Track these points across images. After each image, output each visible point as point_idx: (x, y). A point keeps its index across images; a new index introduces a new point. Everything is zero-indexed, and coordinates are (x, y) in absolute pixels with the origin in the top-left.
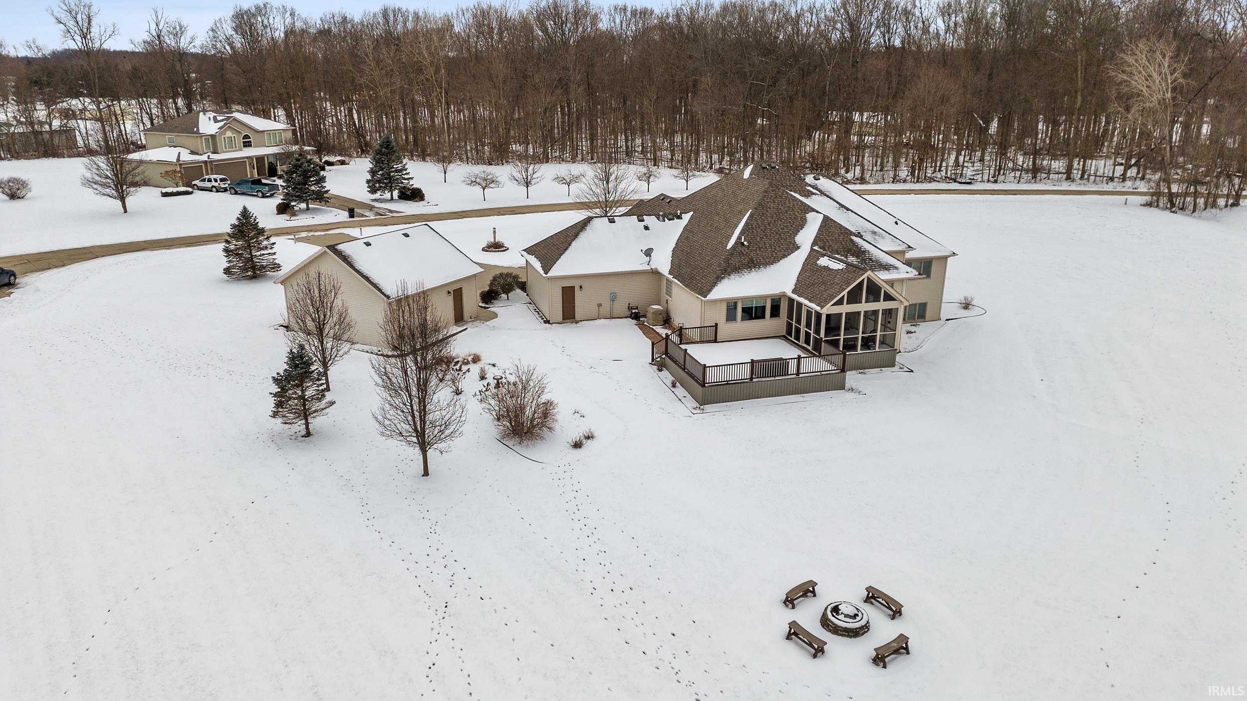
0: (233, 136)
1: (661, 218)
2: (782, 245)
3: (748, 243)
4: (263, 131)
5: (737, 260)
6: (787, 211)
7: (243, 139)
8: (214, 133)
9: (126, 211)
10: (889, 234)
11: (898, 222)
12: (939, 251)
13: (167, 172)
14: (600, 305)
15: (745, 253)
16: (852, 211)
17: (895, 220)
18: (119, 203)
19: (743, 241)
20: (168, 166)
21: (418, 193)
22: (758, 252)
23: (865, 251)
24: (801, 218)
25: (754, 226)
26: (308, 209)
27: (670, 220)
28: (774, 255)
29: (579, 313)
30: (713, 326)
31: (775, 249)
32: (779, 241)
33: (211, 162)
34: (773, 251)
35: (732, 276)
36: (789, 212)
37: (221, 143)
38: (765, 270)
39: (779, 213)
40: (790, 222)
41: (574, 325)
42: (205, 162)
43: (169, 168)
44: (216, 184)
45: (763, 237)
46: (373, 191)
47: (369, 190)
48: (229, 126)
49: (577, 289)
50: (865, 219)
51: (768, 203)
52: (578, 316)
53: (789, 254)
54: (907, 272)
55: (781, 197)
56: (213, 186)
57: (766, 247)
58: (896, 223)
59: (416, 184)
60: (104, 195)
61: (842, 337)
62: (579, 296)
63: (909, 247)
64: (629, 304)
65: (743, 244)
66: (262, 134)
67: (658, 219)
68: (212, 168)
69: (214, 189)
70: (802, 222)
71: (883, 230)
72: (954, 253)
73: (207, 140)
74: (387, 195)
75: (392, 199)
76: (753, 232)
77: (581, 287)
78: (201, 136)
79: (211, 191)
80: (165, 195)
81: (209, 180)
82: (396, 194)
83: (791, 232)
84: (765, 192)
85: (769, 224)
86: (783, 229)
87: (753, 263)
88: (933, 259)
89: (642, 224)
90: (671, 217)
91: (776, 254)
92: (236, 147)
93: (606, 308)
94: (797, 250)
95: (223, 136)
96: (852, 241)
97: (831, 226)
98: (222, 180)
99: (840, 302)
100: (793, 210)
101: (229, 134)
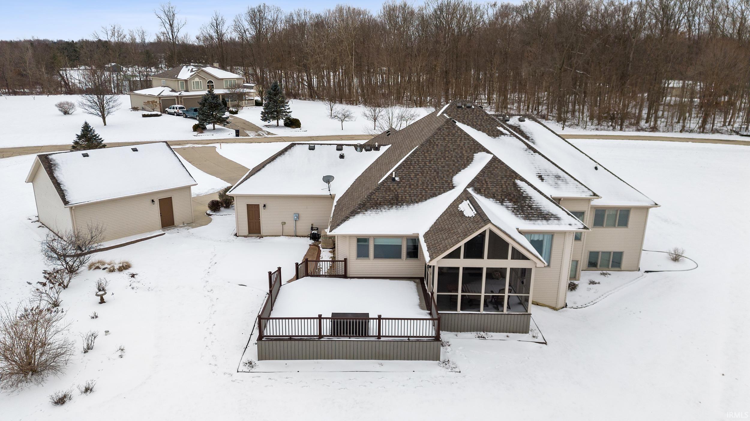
0: (199, 81)
1: (359, 149)
2: (436, 183)
3: (400, 178)
4: (222, 79)
5: (381, 195)
6: (454, 149)
7: (208, 83)
8: (186, 79)
9: (105, 125)
10: (575, 179)
11: (599, 167)
12: (638, 201)
13: (148, 102)
14: (284, 223)
15: (392, 189)
16: (540, 154)
17: (595, 165)
18: (101, 119)
19: (394, 176)
20: (151, 98)
21: (296, 122)
22: (407, 189)
23: (526, 197)
24: (468, 157)
25: (413, 162)
26: (214, 129)
27: (367, 150)
28: (423, 194)
29: (264, 229)
30: (342, 261)
31: (427, 187)
32: (435, 179)
33: (181, 97)
34: (424, 189)
35: (369, 212)
36: (456, 151)
37: (191, 85)
38: (407, 208)
39: (446, 151)
40: (454, 161)
41: (258, 240)
42: (177, 97)
43: (151, 99)
44: (176, 111)
45: (418, 174)
46: (265, 119)
47: (262, 118)
48: (197, 75)
49: (261, 207)
50: (551, 162)
51: (437, 140)
52: (263, 230)
53: (439, 194)
54: (570, 225)
55: (454, 135)
56: (175, 112)
57: (417, 185)
58: (596, 168)
59: (293, 116)
60: (91, 113)
61: (460, 294)
62: (263, 214)
63: (595, 195)
64: (312, 225)
65: (394, 179)
66: (222, 81)
67: (356, 149)
68: (181, 101)
69: (175, 114)
70: (468, 161)
71: (569, 175)
72: (656, 204)
73: (182, 83)
74: (274, 122)
75: (278, 125)
76: (410, 168)
77: (265, 206)
78: (178, 80)
79: (174, 115)
80: (144, 116)
81: (174, 108)
82: (281, 122)
83: (451, 171)
84: (439, 129)
85: (430, 162)
86: (444, 167)
87: (397, 200)
88: (631, 208)
89: (340, 152)
90: (369, 148)
91: (426, 192)
92: (201, 88)
93: (290, 227)
94: (450, 189)
95: (192, 81)
96: (515, 185)
97: (497, 167)
98: (180, 108)
99: (455, 255)
100: (462, 148)
101: (197, 79)
